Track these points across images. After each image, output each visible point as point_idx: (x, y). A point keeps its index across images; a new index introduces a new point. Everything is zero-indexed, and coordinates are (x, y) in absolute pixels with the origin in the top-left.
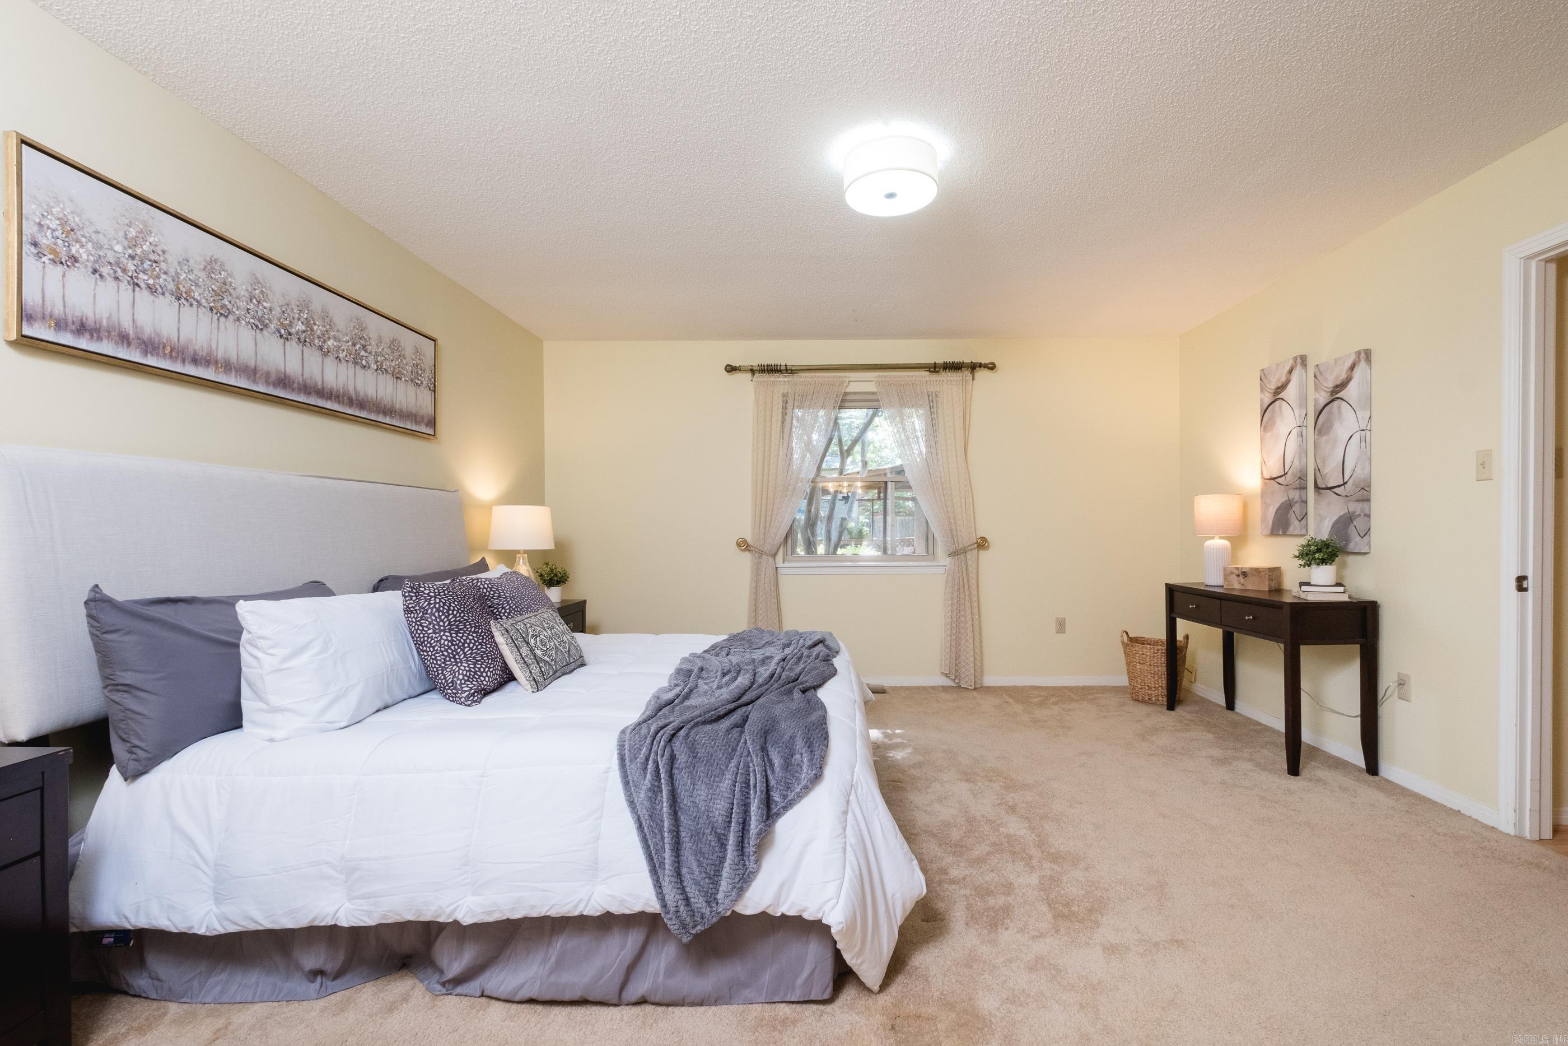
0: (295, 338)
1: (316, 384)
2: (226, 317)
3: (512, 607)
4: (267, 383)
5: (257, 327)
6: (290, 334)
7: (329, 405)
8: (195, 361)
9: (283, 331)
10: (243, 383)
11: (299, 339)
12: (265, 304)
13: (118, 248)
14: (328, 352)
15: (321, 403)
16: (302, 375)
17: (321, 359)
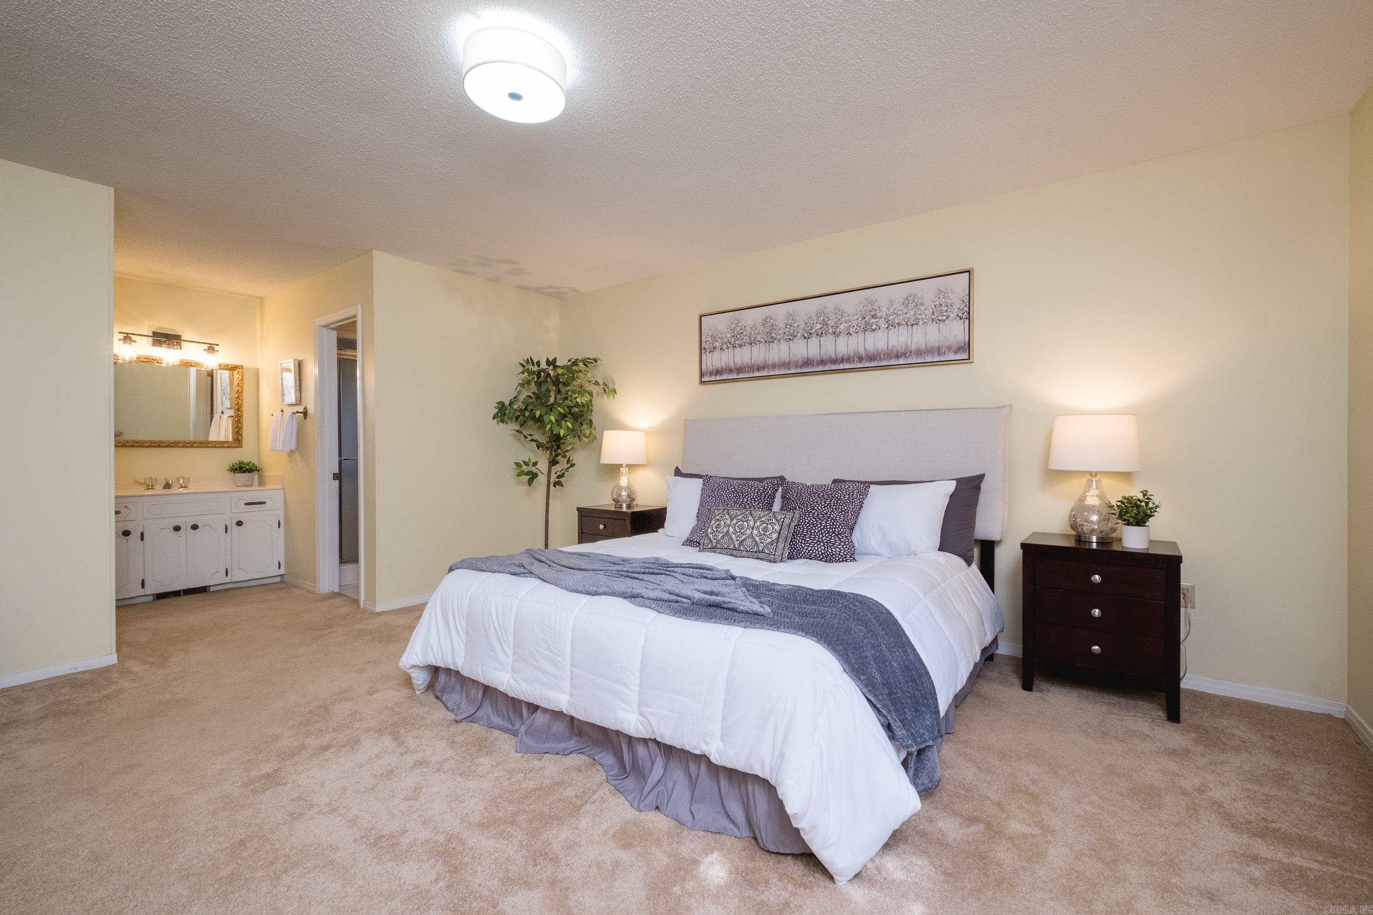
0: (814, 335)
1: (830, 356)
2: (773, 342)
3: (827, 526)
4: (796, 367)
5: (790, 339)
6: (811, 334)
7: (841, 366)
8: (758, 369)
9: (806, 335)
10: (782, 372)
11: (817, 334)
12: (795, 325)
13: (729, 336)
14: (840, 333)
15: (834, 367)
16: (820, 355)
17: (834, 340)
